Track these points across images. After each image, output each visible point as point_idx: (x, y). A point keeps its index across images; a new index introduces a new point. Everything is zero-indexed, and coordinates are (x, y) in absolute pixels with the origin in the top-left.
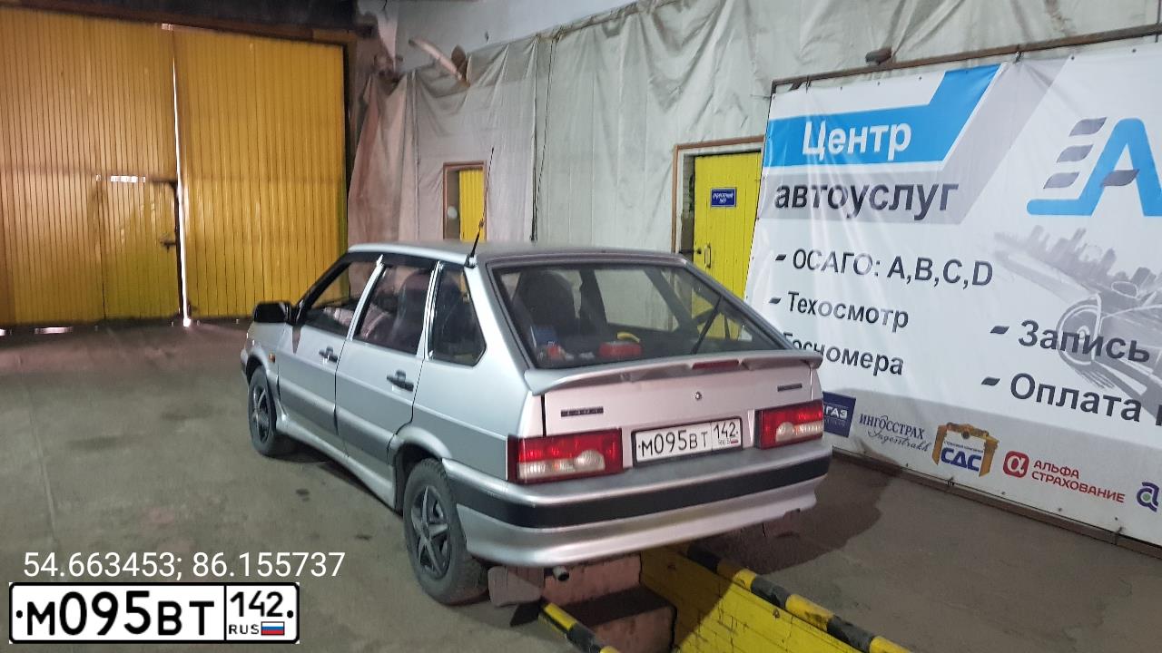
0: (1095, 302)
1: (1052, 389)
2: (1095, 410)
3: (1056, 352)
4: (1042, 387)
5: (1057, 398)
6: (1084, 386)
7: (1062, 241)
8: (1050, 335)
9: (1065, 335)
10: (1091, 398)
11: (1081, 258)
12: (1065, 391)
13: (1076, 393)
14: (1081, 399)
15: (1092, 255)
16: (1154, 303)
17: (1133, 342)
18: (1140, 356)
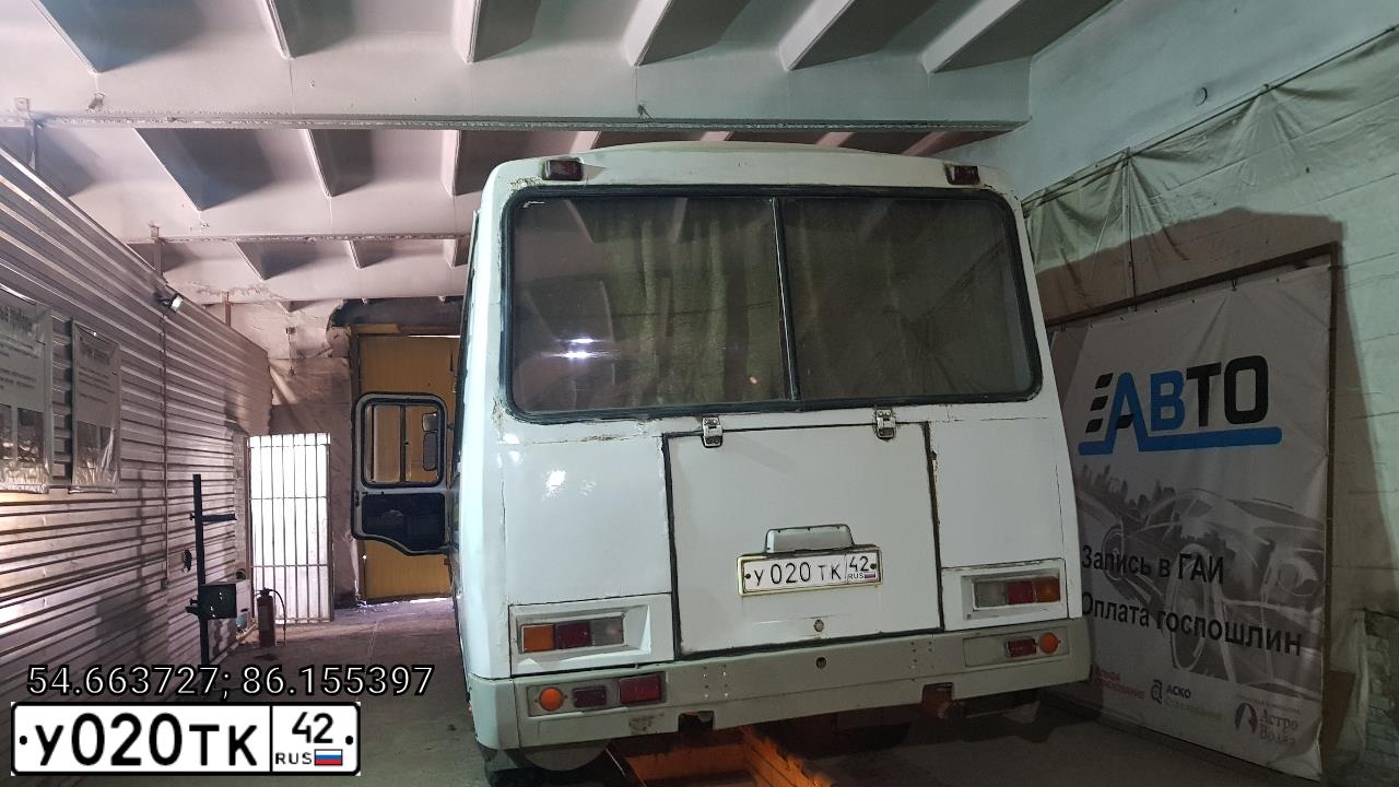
0: (1119, 527)
1: (1102, 603)
2: (1125, 619)
3: (1101, 571)
4: (1098, 602)
5: (1105, 613)
6: (1118, 599)
7: (1099, 476)
8: (1098, 557)
9: (1107, 555)
10: (1123, 609)
11: (1110, 490)
12: (1110, 604)
13: (1115, 605)
14: (1119, 611)
15: (1115, 488)
16: (1151, 523)
17: (1142, 559)
18: (1146, 569)
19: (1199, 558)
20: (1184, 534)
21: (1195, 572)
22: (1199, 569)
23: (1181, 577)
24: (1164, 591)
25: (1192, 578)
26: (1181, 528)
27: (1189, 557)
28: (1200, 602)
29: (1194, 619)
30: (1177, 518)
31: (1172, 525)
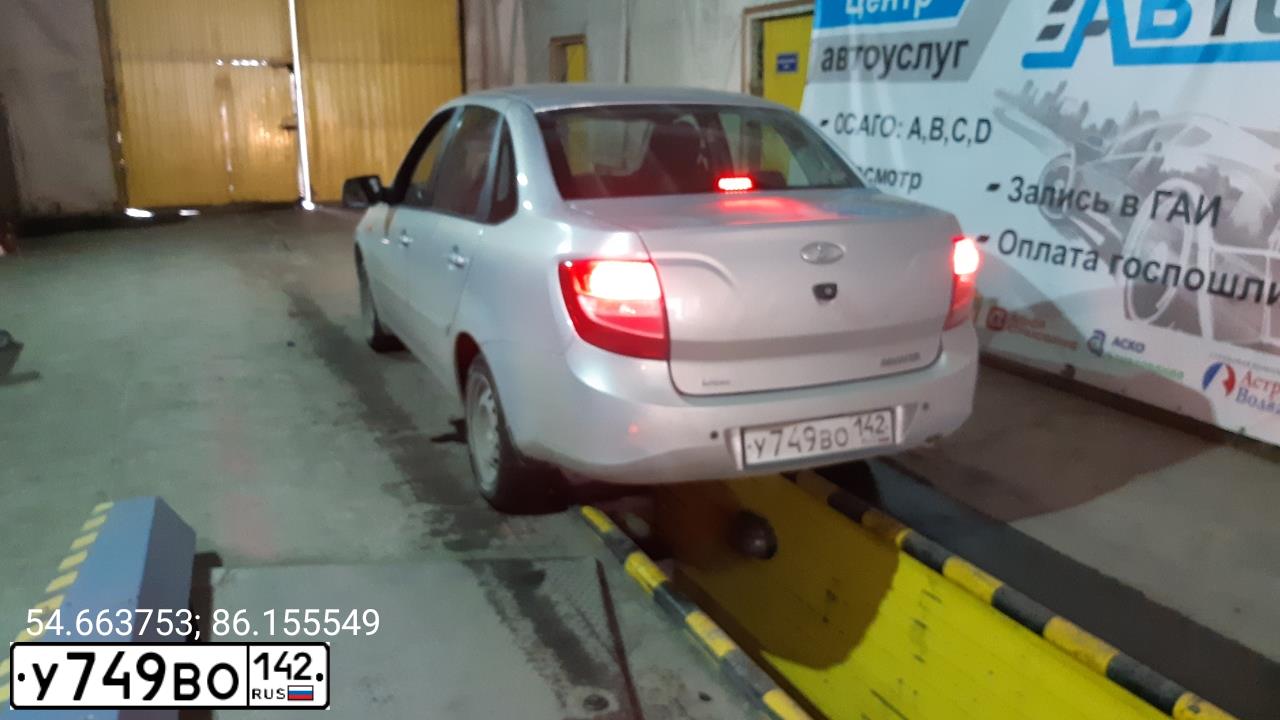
1: (1031, 243)
2: (1063, 263)
3: (1037, 207)
4: (1022, 242)
5: (1034, 252)
6: (1055, 239)
7: (1049, 94)
8: (1033, 190)
9: (1044, 189)
10: (1061, 251)
11: (1062, 112)
12: (1040, 245)
13: (1049, 246)
14: (1053, 252)
15: (1070, 109)
16: (1116, 153)
17: (1098, 195)
18: (1102, 206)
19: (1184, 197)
20: (1166, 167)
21: (1174, 212)
22: (1181, 208)
23: (1153, 215)
24: (1126, 230)
25: (1169, 218)
26: (1161, 161)
27: (1169, 194)
28: (1176, 247)
29: (1163, 267)
30: (1158, 147)
31: (1147, 157)
